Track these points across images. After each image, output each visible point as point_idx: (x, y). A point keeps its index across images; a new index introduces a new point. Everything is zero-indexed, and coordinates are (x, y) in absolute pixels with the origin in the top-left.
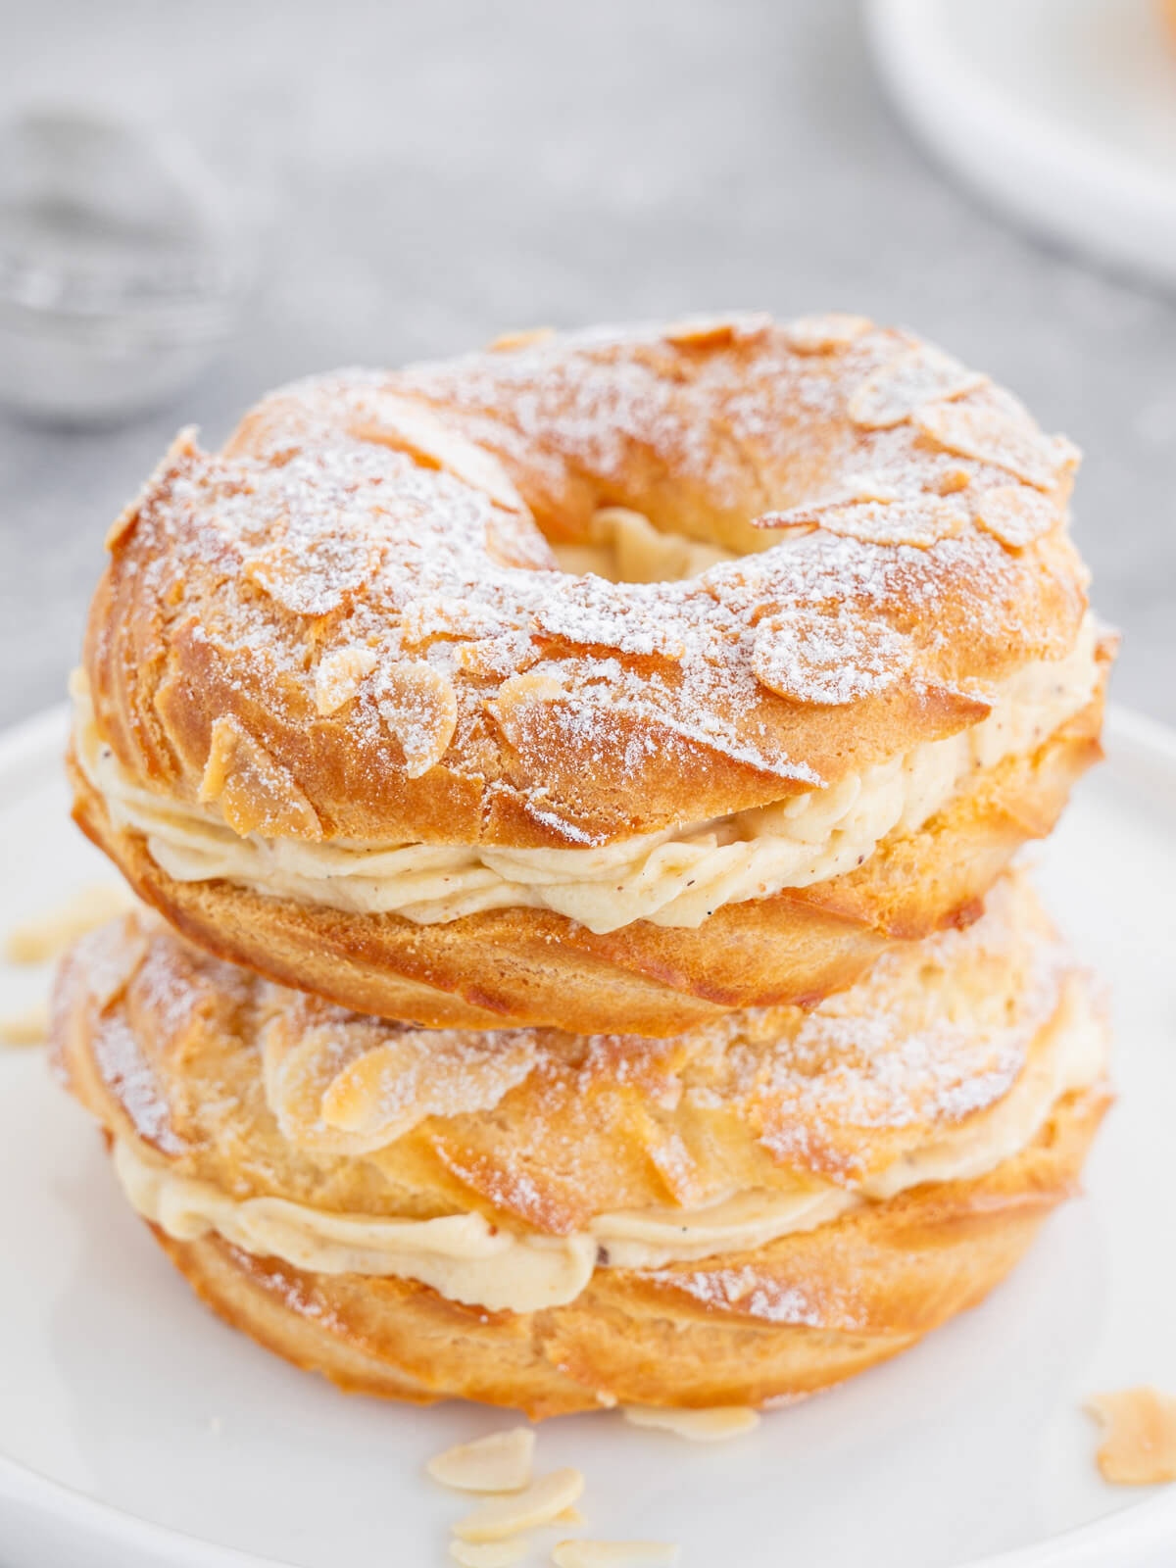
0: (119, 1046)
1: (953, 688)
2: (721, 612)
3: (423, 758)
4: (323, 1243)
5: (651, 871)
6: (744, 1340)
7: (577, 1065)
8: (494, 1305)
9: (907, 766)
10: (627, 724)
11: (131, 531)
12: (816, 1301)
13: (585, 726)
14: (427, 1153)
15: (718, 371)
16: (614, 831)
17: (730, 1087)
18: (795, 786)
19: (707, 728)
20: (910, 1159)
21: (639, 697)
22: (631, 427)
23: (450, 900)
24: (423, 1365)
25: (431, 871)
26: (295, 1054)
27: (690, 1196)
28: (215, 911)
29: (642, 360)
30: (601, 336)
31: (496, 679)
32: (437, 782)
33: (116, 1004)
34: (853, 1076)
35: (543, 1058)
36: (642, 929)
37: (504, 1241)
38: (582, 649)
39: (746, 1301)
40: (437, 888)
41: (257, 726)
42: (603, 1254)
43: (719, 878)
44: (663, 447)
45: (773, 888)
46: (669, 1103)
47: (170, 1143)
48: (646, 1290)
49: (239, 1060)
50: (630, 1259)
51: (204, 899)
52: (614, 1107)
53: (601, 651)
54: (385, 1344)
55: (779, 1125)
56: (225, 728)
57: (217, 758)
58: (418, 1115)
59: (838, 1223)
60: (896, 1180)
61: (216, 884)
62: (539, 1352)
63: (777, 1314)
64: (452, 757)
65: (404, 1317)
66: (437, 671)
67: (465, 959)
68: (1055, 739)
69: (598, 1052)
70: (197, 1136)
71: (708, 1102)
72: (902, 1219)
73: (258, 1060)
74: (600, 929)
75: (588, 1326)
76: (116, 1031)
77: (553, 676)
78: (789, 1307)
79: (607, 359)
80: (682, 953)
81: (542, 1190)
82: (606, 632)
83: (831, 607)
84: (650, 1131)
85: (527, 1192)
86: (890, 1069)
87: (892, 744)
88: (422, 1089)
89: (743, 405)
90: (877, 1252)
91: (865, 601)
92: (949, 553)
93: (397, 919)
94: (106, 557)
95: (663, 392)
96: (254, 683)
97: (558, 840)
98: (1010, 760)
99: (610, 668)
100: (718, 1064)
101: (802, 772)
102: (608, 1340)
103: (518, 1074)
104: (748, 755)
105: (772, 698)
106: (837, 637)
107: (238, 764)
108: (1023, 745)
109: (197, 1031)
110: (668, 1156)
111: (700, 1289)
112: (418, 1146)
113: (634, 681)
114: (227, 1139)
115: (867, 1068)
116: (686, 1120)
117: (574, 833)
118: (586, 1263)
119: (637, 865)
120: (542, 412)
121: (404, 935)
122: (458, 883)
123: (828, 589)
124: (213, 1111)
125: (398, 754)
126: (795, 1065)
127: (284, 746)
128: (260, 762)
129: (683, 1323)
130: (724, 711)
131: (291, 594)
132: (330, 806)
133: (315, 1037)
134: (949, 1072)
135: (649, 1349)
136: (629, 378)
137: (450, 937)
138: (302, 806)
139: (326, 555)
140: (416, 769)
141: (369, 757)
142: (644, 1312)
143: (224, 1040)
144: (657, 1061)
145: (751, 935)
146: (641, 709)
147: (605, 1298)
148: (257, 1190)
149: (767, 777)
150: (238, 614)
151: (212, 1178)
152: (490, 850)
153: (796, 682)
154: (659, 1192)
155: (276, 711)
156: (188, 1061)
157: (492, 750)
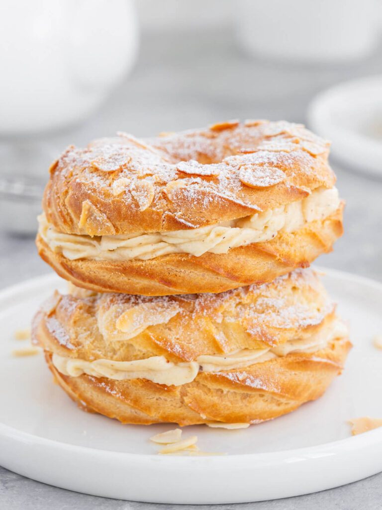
0: (53, 323)
1: (298, 187)
2: (230, 167)
3: (145, 205)
4: (117, 371)
5: (212, 235)
6: (245, 397)
7: (192, 312)
8: (169, 384)
9: (285, 211)
10: (204, 194)
11: (56, 165)
12: (266, 382)
13: (191, 194)
14: (149, 338)
15: (225, 134)
16: (201, 224)
17: (237, 316)
18: (253, 211)
19: (227, 194)
20: (291, 342)
21: (206, 186)
22: (200, 150)
23: (154, 251)
24: (148, 408)
25: (147, 244)
26: (107, 313)
27: (226, 349)
28: (83, 267)
29: (203, 135)
30: (190, 132)
31: (165, 184)
32: (149, 213)
33: (53, 313)
34: (274, 315)
35: (181, 310)
36: (210, 255)
37: (171, 365)
38: (190, 175)
39: (244, 381)
40: (150, 248)
41: (95, 203)
42: (201, 368)
43: (232, 238)
44: (210, 154)
45: (248, 242)
46: (219, 321)
47: (70, 346)
48: (215, 378)
49: (91, 320)
50: (209, 369)
51: (80, 264)
52: (203, 323)
53: (195, 175)
54: (136, 401)
55: (252, 326)
56: (86, 204)
57: (84, 213)
58: (145, 327)
59: (271, 361)
60: (287, 349)
61: (83, 259)
62: (182, 402)
63: (253, 385)
64: (153, 205)
65: (141, 392)
66: (148, 182)
67: (158, 269)
68: (328, 218)
69: (198, 307)
70: (78, 344)
71: (231, 320)
72: (290, 360)
73: (96, 320)
74: (198, 255)
75: (197, 392)
76: (53, 320)
77: (182, 183)
78: (257, 384)
79: (193, 136)
80: (223, 263)
81: (182, 348)
82: (197, 171)
83: (262, 165)
84: (213, 330)
85: (177, 348)
86: (284, 313)
87: (281, 201)
88: (146, 319)
89: (233, 140)
90: (282, 370)
91: (271, 164)
92: (295, 154)
93: (137, 259)
94: (49, 174)
95: (209, 141)
96: (95, 191)
97: (185, 227)
98: (315, 222)
99: (198, 180)
100: (233, 310)
101: (255, 207)
102: (203, 396)
103: (174, 313)
104: (239, 201)
105: (246, 186)
106: (264, 171)
107: (90, 215)
108: (319, 218)
109: (78, 312)
110: (220, 337)
111: (230, 377)
112: (145, 337)
113: (205, 183)
114: (87, 343)
115: (278, 312)
116: (224, 326)
117: (190, 224)
118: (196, 370)
119: (208, 234)
120: (173, 148)
121: (140, 263)
122: (155, 246)
123: (261, 161)
124: (83, 336)
125: (137, 206)
126: (256, 311)
127: (103, 207)
128: (97, 213)
129: (226, 390)
130: (232, 190)
131: (105, 168)
132: (118, 223)
133: (113, 308)
134: (302, 315)
135: (216, 399)
136: (199, 139)
137: (154, 262)
138: (109, 224)
139: (114, 159)
140: (143, 209)
141: (129, 207)
142: (214, 386)
143: (86, 315)
144: (215, 309)
145: (242, 258)
146: (208, 190)
147: (202, 382)
148: (96, 358)
149: (245, 208)
150: (89, 175)
151: (82, 356)
152: (165, 232)
153: (253, 182)
154: (217, 349)
155: (101, 198)
156: (75, 322)
157: (164, 202)
